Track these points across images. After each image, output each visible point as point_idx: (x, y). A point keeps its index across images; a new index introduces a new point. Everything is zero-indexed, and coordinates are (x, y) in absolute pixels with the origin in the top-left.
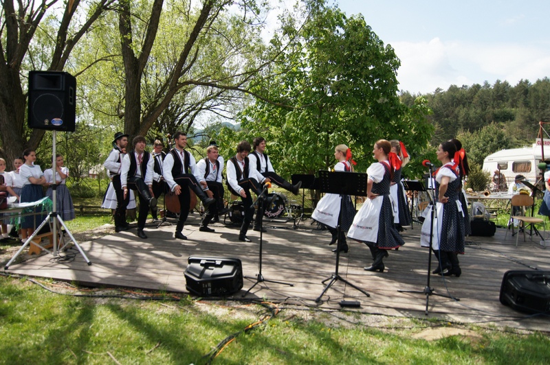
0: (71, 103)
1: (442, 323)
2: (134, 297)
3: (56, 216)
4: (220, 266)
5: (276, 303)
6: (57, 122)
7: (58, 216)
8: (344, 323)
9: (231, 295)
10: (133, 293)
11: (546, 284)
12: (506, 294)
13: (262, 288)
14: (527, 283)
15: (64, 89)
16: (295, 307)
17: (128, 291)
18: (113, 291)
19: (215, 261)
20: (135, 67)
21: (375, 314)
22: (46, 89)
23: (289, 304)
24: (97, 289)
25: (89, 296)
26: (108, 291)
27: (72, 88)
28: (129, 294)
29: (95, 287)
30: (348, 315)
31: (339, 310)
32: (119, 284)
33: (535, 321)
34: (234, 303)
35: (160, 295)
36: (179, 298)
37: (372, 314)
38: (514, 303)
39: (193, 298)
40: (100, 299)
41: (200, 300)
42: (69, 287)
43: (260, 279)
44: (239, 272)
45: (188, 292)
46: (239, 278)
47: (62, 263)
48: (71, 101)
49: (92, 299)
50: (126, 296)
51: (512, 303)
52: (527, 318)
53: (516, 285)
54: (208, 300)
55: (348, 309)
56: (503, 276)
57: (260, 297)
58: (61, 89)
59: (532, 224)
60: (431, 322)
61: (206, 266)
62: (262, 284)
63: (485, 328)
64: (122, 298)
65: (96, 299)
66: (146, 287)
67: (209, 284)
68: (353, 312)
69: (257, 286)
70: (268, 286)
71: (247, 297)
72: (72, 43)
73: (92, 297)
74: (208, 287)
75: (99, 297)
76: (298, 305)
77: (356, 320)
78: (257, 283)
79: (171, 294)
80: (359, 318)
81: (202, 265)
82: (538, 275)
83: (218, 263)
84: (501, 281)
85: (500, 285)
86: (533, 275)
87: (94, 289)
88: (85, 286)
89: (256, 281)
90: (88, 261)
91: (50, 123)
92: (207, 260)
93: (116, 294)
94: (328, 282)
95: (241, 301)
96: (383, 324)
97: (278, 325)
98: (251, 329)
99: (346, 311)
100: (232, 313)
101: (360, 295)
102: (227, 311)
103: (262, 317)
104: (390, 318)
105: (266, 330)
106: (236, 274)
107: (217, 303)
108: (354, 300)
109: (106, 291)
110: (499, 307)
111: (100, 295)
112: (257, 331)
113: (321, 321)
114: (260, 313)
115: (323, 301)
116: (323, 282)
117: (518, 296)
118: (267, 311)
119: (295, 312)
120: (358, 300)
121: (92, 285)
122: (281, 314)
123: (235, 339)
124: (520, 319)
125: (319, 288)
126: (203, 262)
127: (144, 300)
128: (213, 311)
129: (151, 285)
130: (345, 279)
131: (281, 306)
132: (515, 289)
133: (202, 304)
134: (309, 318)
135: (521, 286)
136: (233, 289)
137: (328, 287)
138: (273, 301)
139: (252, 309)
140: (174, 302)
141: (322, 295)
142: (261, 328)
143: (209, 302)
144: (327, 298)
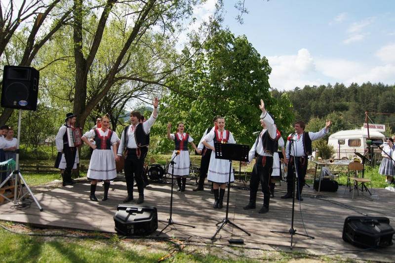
0: (35, 90)
1: (303, 256)
2: (74, 236)
3: (18, 173)
4: (141, 212)
5: (181, 241)
6: (23, 103)
7: (20, 174)
8: (232, 256)
9: (148, 234)
10: (74, 233)
11: (374, 226)
12: (347, 234)
13: (172, 229)
14: (361, 226)
15: (30, 80)
16: (196, 243)
17: (70, 231)
18: (59, 232)
19: (137, 208)
20: (83, 65)
21: (254, 249)
22: (17, 79)
23: (192, 242)
24: (46, 230)
25: (39, 235)
26: (55, 232)
27: (36, 79)
28: (71, 233)
29: (44, 228)
30: (235, 250)
31: (229, 246)
32: (63, 226)
33: (368, 253)
34: (151, 241)
35: (94, 234)
36: (109, 237)
37: (252, 249)
38: (353, 240)
39: (120, 236)
40: (48, 237)
41: (125, 238)
42: (24, 228)
43: (170, 222)
44: (155, 217)
45: (116, 232)
46: (155, 221)
47: (20, 210)
48: (35, 88)
49: (42, 238)
50: (68, 235)
51: (351, 240)
52: (362, 251)
53: (354, 227)
54: (131, 238)
55: (235, 245)
56: (344, 221)
57: (170, 236)
58: (27, 79)
59: (363, 183)
60: (295, 254)
61: (131, 212)
62: (172, 226)
63: (333, 259)
64: (65, 237)
65: (45, 238)
66: (84, 228)
67: (132, 226)
68: (239, 247)
69: (168, 227)
70: (176, 227)
71: (161, 236)
72: (38, 47)
73: (42, 236)
74: (131, 229)
75: (48, 236)
76: (198, 242)
77: (241, 253)
78: (168, 226)
79: (103, 234)
80: (242, 252)
81: (127, 211)
82: (368, 220)
83: (140, 210)
84: (343, 224)
85: (343, 227)
86: (365, 220)
87: (44, 230)
88: (37, 228)
89: (168, 224)
90: (41, 208)
91: (18, 103)
92: (131, 208)
93: (61, 233)
94: (220, 225)
95: (155, 239)
96: (260, 256)
97: (183, 257)
98: (163, 260)
99: (233, 247)
100: (149, 248)
101: (243, 234)
102: (145, 246)
103: (171, 251)
104: (265, 252)
105: (174, 261)
106: (153, 219)
107: (138, 241)
108: (239, 238)
109: (53, 231)
110: (342, 243)
111: (49, 234)
112: (167, 262)
113: (215, 254)
114: (170, 248)
115: (216, 239)
116: (217, 225)
117: (355, 235)
118: (175, 247)
119: (196, 248)
120: (242, 238)
121: (42, 226)
122: (185, 249)
124: (357, 252)
125: (214, 229)
126: (128, 209)
127: (82, 238)
128: (135, 247)
129: (88, 227)
130: (232, 222)
131: (186, 243)
132: (353, 230)
133: (126, 241)
134: (207, 252)
135: (357, 228)
136: (151, 230)
137: (220, 229)
138: (180, 239)
139: (164, 245)
140: (105, 240)
141: (216, 234)
142: (170, 260)
143: (132, 240)
144: (220, 237)
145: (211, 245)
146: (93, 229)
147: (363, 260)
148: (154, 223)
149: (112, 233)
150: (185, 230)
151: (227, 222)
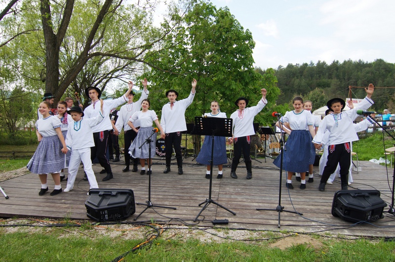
1: (291, 234)
2: (41, 225)
4: (116, 196)
5: (161, 224)
8: (216, 238)
10: (41, 221)
13: (151, 212)
14: (352, 200)
17: (37, 220)
18: (24, 221)
19: (111, 192)
21: (240, 229)
25: (1, 226)
29: (9, 218)
30: (219, 231)
31: (212, 228)
32: (30, 214)
34: (127, 226)
35: (64, 222)
36: (80, 224)
39: (93, 223)
40: (11, 228)
43: (149, 205)
44: (132, 199)
45: (88, 218)
46: (131, 204)
50: (34, 224)
51: (341, 215)
52: (353, 226)
53: (344, 201)
54: (105, 224)
55: (219, 226)
56: (334, 195)
60: (283, 233)
61: (104, 196)
62: (151, 209)
63: (323, 236)
64: (31, 226)
66: (53, 216)
67: (106, 212)
68: (223, 228)
69: (147, 210)
70: (156, 210)
71: (138, 220)
73: (4, 226)
77: (225, 235)
79: (74, 221)
80: (227, 233)
81: (100, 195)
82: (359, 193)
83: (114, 193)
84: (333, 198)
85: (332, 201)
86: (356, 194)
88: (0, 218)
89: (146, 207)
90: (6, 196)
92: (105, 192)
93: (26, 223)
94: (203, 205)
95: (132, 224)
96: (247, 237)
97: (162, 243)
98: (138, 248)
99: (217, 228)
100: (124, 235)
101: (228, 214)
102: (120, 233)
103: (149, 237)
104: (251, 232)
105: (151, 248)
106: (129, 202)
107: (113, 226)
108: (224, 219)
109: (18, 221)
110: (332, 218)
111: (12, 224)
112: (144, 250)
113: (197, 237)
114: (148, 234)
115: (199, 221)
116: (200, 205)
117: (346, 210)
118: (154, 232)
119: (177, 231)
120: (227, 219)
121: (6, 216)
122: (165, 233)
123: (123, 258)
124: (348, 228)
125: (197, 210)
126: (101, 193)
127: (50, 227)
128: (109, 234)
129: (58, 214)
130: (216, 202)
131: (166, 227)
132: (343, 205)
133: (100, 228)
134: (188, 235)
135: (347, 202)
136: (127, 214)
137: (204, 209)
138: (159, 223)
139: (141, 230)
140: (76, 228)
141: (199, 215)
142: (147, 247)
143: (106, 226)
144: (203, 218)
145: (193, 228)
146: (63, 217)
147: (355, 236)
148: (131, 207)
149: (84, 219)
150: (166, 212)
151: (211, 201)
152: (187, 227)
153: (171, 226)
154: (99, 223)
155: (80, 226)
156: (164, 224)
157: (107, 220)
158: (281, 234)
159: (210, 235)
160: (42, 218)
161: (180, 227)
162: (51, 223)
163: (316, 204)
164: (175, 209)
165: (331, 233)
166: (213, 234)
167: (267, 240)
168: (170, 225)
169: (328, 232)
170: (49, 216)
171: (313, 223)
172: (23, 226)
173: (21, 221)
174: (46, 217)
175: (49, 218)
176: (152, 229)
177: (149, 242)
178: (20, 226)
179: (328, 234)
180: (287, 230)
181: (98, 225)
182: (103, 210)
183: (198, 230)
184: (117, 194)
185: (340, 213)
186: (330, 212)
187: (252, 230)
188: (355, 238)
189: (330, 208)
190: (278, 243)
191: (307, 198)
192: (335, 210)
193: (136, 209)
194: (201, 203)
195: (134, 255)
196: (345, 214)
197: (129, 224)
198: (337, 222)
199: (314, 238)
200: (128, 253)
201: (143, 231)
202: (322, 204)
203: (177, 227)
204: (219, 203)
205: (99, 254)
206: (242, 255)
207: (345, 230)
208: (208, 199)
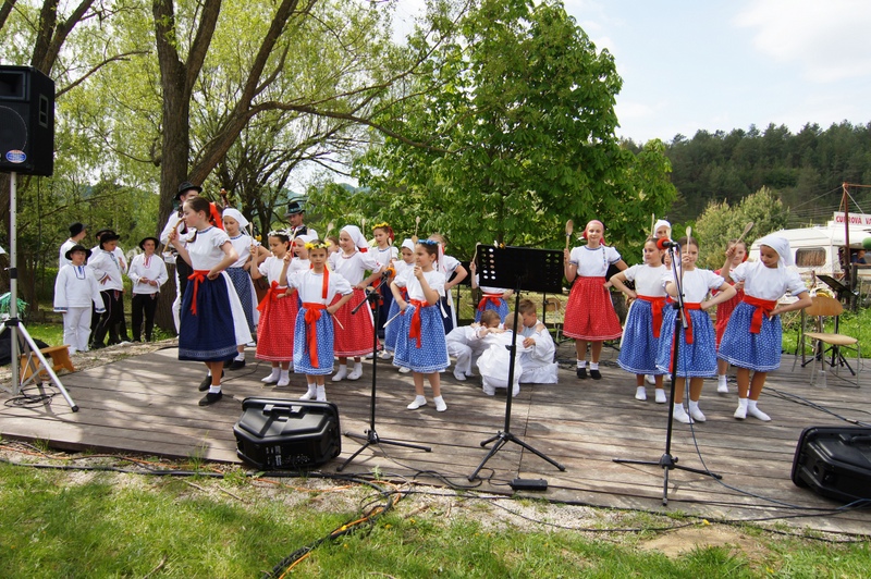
0: (45, 125)
1: (694, 522)
2: (142, 470)
3: (17, 325)
4: (299, 415)
5: (397, 483)
6: (16, 157)
7: (20, 324)
8: (517, 521)
9: (317, 467)
10: (142, 462)
12: (804, 468)
13: (376, 454)
14: (843, 451)
15: (28, 99)
17: (134, 459)
18: (107, 459)
19: (290, 406)
20: (180, 78)
21: (573, 504)
23: (421, 485)
24: (80, 455)
26: (98, 459)
27: (46, 99)
28: (135, 464)
29: (77, 452)
30: (526, 505)
31: (510, 496)
32: (120, 446)
35: (189, 466)
36: (224, 473)
37: (568, 503)
38: (819, 484)
39: (249, 473)
40: (80, 473)
42: (29, 451)
43: (371, 440)
44: (334, 425)
45: (240, 461)
46: (333, 436)
48: (43, 121)
50: (129, 468)
52: (843, 511)
54: (276, 476)
55: (525, 494)
56: (798, 437)
58: (23, 98)
59: (835, 348)
60: (673, 518)
61: (274, 415)
62: (375, 448)
63: (770, 531)
64: (120, 471)
66: (166, 452)
67: (278, 449)
68: (535, 499)
69: (366, 450)
70: (385, 451)
71: (347, 471)
73: (67, 469)
74: (275, 454)
75: (79, 469)
76: (437, 487)
77: (539, 514)
78: (365, 447)
79: (211, 466)
80: (544, 511)
81: (266, 413)
82: (861, 434)
83: (296, 409)
84: (796, 443)
86: (853, 435)
87: (75, 456)
88: (59, 450)
89: (365, 442)
90: (73, 405)
92: (276, 405)
93: (111, 463)
94: (492, 445)
95: (334, 478)
96: (588, 523)
97: (396, 525)
98: (344, 533)
99: (521, 498)
100: (315, 501)
101: (547, 466)
102: (307, 497)
103: (369, 508)
104: (599, 512)
105: (372, 535)
106: (327, 430)
107: (291, 482)
108: (536, 477)
109: (94, 460)
110: (792, 490)
111: (83, 466)
112: (355, 538)
113: (475, 517)
114: (367, 502)
115: (481, 479)
116: (483, 444)
117: (826, 473)
118: (380, 497)
119: (430, 499)
120: (544, 478)
121: (71, 448)
122: (403, 504)
123: (309, 554)
124: (831, 515)
125: (476, 455)
126: (269, 408)
127: (159, 475)
128: (282, 497)
129: (178, 448)
130: (522, 439)
131: (406, 489)
132: (821, 461)
133: (264, 484)
134: (455, 511)
135: (831, 454)
136: (322, 456)
137: (492, 454)
138: (392, 479)
139: (353, 493)
140: (213, 480)
141: (481, 468)
142: (363, 531)
143: (277, 480)
144: (490, 473)
145: (466, 494)
146: (188, 455)
147: (847, 534)
148: (332, 441)
149: (230, 463)
150: (407, 456)
151: (509, 438)
152: (454, 493)
153: (417, 488)
154: (262, 473)
155: (222, 477)
156: (402, 483)
157: (280, 468)
158: (669, 520)
159: (505, 513)
160: (145, 455)
161: (438, 491)
162: (163, 467)
163: (755, 454)
164: (428, 450)
165: (790, 523)
166: (510, 512)
167: (636, 531)
168: (416, 484)
169: (781, 521)
170: (159, 451)
171: (747, 500)
172: (106, 469)
173: (101, 459)
174: (153, 454)
175: (159, 455)
176: (376, 492)
177: (367, 521)
178: (99, 469)
179: (781, 527)
180: (684, 512)
181: (261, 477)
182: (272, 444)
183: (477, 501)
184: (301, 410)
185: (812, 477)
186: (789, 473)
187: (602, 507)
188: (846, 538)
189: (790, 467)
190: (661, 541)
191: (733, 440)
192: (801, 471)
193: (342, 445)
194: (486, 440)
195: (333, 548)
196: (823, 482)
197: (327, 477)
198: (806, 500)
199: (748, 533)
200: (320, 542)
201: (355, 496)
202: (769, 455)
203: (432, 490)
204: (527, 441)
205: (259, 541)
206: (577, 564)
207: (822, 520)
208: (502, 431)
